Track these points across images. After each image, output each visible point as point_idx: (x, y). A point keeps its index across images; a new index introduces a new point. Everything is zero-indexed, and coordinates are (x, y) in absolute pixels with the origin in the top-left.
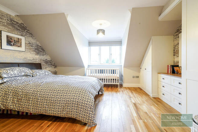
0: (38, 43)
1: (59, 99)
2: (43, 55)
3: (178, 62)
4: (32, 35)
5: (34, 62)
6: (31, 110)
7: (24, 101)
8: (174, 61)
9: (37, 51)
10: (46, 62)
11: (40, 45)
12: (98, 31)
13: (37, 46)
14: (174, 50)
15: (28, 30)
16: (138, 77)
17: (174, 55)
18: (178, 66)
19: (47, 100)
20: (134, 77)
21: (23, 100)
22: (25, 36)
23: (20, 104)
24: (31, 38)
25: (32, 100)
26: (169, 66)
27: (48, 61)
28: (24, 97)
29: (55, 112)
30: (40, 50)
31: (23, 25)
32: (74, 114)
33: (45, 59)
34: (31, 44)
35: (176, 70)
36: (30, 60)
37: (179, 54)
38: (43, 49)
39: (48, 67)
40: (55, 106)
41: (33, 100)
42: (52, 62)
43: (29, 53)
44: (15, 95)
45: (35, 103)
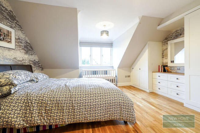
0: (27, 39)
1: (99, 103)
2: (32, 55)
3: (167, 63)
4: (21, 28)
5: (24, 64)
6: (67, 121)
7: (55, 111)
8: (163, 63)
9: (26, 49)
10: (35, 63)
11: (29, 42)
12: (102, 32)
13: (27, 42)
14: (163, 54)
15: (17, 21)
16: (129, 76)
17: (163, 58)
18: (167, 66)
19: (85, 106)
20: (126, 76)
21: (53, 110)
22: (15, 29)
23: (50, 116)
24: (20, 32)
25: (66, 108)
26: (160, 66)
27: (36, 62)
28: (54, 106)
29: (97, 117)
30: (29, 48)
31: (13, 13)
32: (117, 116)
33: (33, 60)
34: (20, 39)
35: (166, 69)
36: (20, 61)
37: (167, 57)
38: (31, 47)
39: (36, 70)
40: (95, 110)
41: (68, 109)
42: (40, 63)
43: (19, 52)
44: (40, 106)
45: (70, 112)
